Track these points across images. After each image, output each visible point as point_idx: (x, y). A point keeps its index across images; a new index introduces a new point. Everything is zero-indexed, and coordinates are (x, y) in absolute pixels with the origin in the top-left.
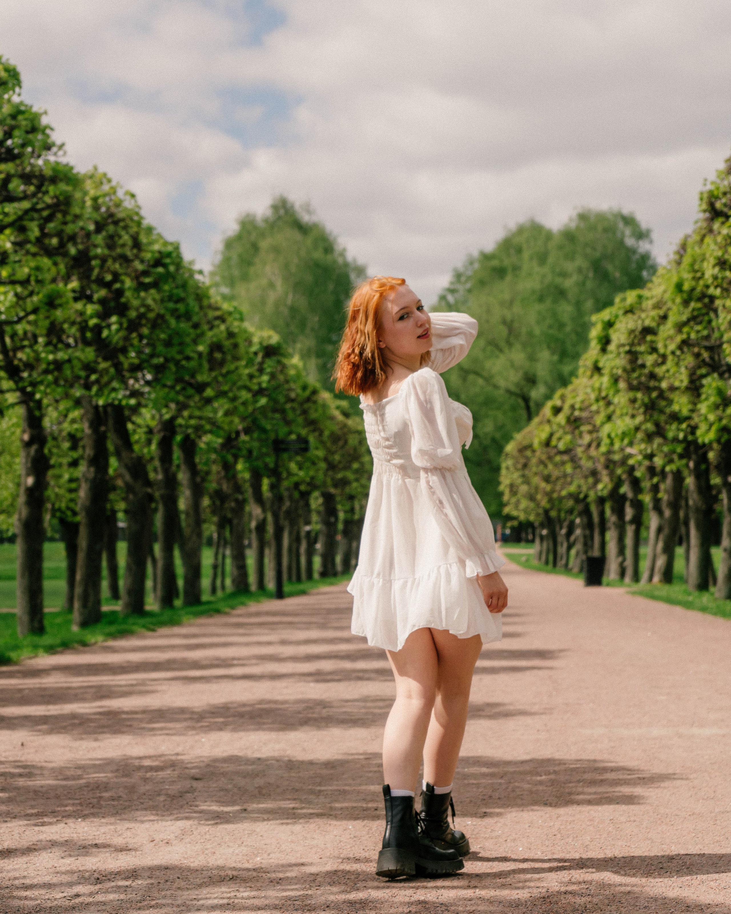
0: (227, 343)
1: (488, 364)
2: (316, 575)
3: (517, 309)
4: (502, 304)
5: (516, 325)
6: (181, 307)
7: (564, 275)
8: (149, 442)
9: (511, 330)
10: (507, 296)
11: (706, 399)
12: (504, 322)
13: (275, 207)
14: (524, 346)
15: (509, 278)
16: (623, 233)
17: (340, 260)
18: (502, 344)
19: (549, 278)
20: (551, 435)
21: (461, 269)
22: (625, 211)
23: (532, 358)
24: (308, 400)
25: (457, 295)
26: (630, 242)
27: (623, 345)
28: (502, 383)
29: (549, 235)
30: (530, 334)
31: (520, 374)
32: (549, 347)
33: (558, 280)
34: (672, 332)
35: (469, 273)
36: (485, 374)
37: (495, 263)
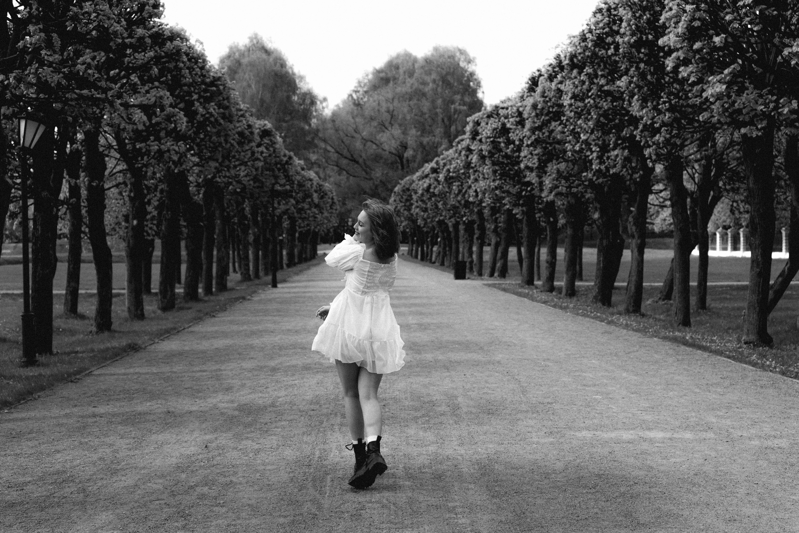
0: (247, 132)
1: (379, 137)
2: (285, 266)
3: (396, 103)
4: (387, 100)
5: (395, 113)
6: (227, 112)
7: (424, 83)
8: (198, 192)
9: (392, 116)
10: (390, 96)
11: (549, 175)
12: (388, 111)
13: (251, 39)
14: (400, 125)
15: (391, 84)
16: (459, 59)
17: (290, 71)
18: (387, 124)
19: (416, 85)
20: (430, 185)
21: (361, 79)
22: (460, 47)
23: (404, 133)
24: (287, 162)
25: (358, 94)
26: (462, 64)
27: (489, 137)
28: (386, 147)
29: (415, 60)
30: (404, 118)
31: (398, 143)
32: (415, 127)
33: (421, 87)
34: (528, 133)
35: (366, 81)
36: (377, 142)
37: (383, 75)
